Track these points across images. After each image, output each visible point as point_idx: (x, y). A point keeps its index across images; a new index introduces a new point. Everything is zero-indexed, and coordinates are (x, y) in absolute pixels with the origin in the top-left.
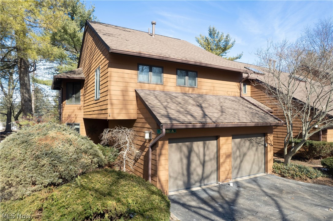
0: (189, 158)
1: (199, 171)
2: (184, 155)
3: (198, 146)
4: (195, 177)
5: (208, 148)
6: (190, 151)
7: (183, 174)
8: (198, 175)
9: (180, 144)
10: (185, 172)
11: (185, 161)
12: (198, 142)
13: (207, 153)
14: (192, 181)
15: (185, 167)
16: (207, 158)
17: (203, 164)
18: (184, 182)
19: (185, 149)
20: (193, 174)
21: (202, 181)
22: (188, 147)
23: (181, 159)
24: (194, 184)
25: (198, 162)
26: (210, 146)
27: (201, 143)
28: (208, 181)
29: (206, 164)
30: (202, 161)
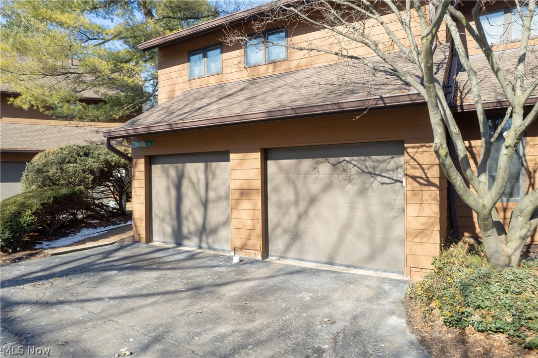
0: (178, 187)
1: (198, 216)
2: (173, 182)
3: (195, 170)
4: (188, 226)
5: (214, 175)
6: (181, 177)
7: (170, 213)
8: (195, 223)
9: (167, 165)
10: (174, 212)
11: (173, 193)
12: (197, 164)
13: (213, 184)
14: (185, 230)
15: (173, 202)
16: (212, 195)
17: (205, 204)
18: (173, 228)
19: (172, 172)
20: (187, 219)
21: (204, 238)
22: (177, 168)
23: (168, 189)
24: (188, 238)
25: (196, 200)
26: (218, 171)
27: (201, 166)
28: (214, 242)
29: (211, 206)
30: (203, 200)
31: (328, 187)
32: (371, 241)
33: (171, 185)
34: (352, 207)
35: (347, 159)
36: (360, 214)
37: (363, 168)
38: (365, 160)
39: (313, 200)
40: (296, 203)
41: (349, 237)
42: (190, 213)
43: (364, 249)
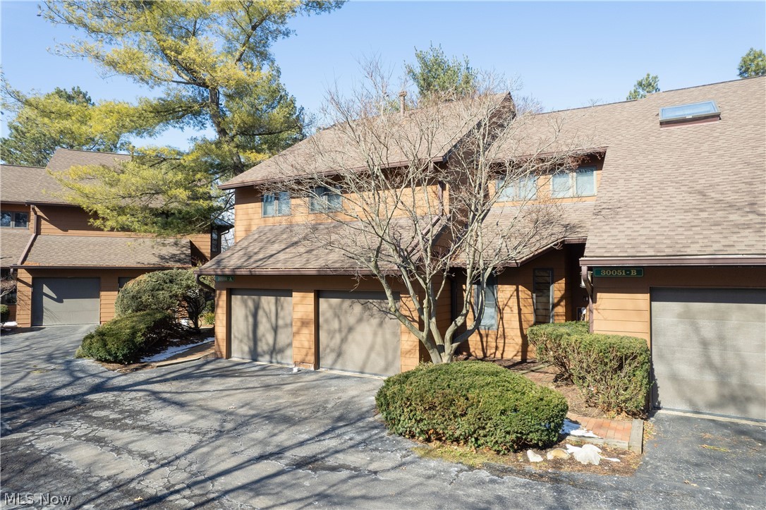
0: (255, 315)
1: (270, 339)
2: (250, 311)
3: (268, 302)
4: (263, 347)
5: (282, 308)
6: (257, 307)
7: (248, 336)
8: (268, 344)
9: (246, 297)
10: (251, 335)
11: (251, 320)
12: (269, 297)
13: (281, 314)
14: (259, 350)
15: (251, 328)
16: (281, 322)
17: (275, 329)
18: (250, 348)
19: (250, 304)
20: (261, 340)
21: (274, 355)
22: (254, 300)
23: (246, 317)
24: (262, 356)
25: (268, 326)
26: (285, 305)
27: (272, 299)
28: (282, 358)
29: (280, 331)
30: (274, 325)
31: (360, 320)
32: (386, 358)
33: (248, 313)
34: (375, 334)
35: (371, 301)
36: (379, 340)
37: (380, 307)
38: (380, 303)
39: (350, 329)
40: (340, 330)
41: (373, 356)
42: (264, 336)
43: (382, 363)
